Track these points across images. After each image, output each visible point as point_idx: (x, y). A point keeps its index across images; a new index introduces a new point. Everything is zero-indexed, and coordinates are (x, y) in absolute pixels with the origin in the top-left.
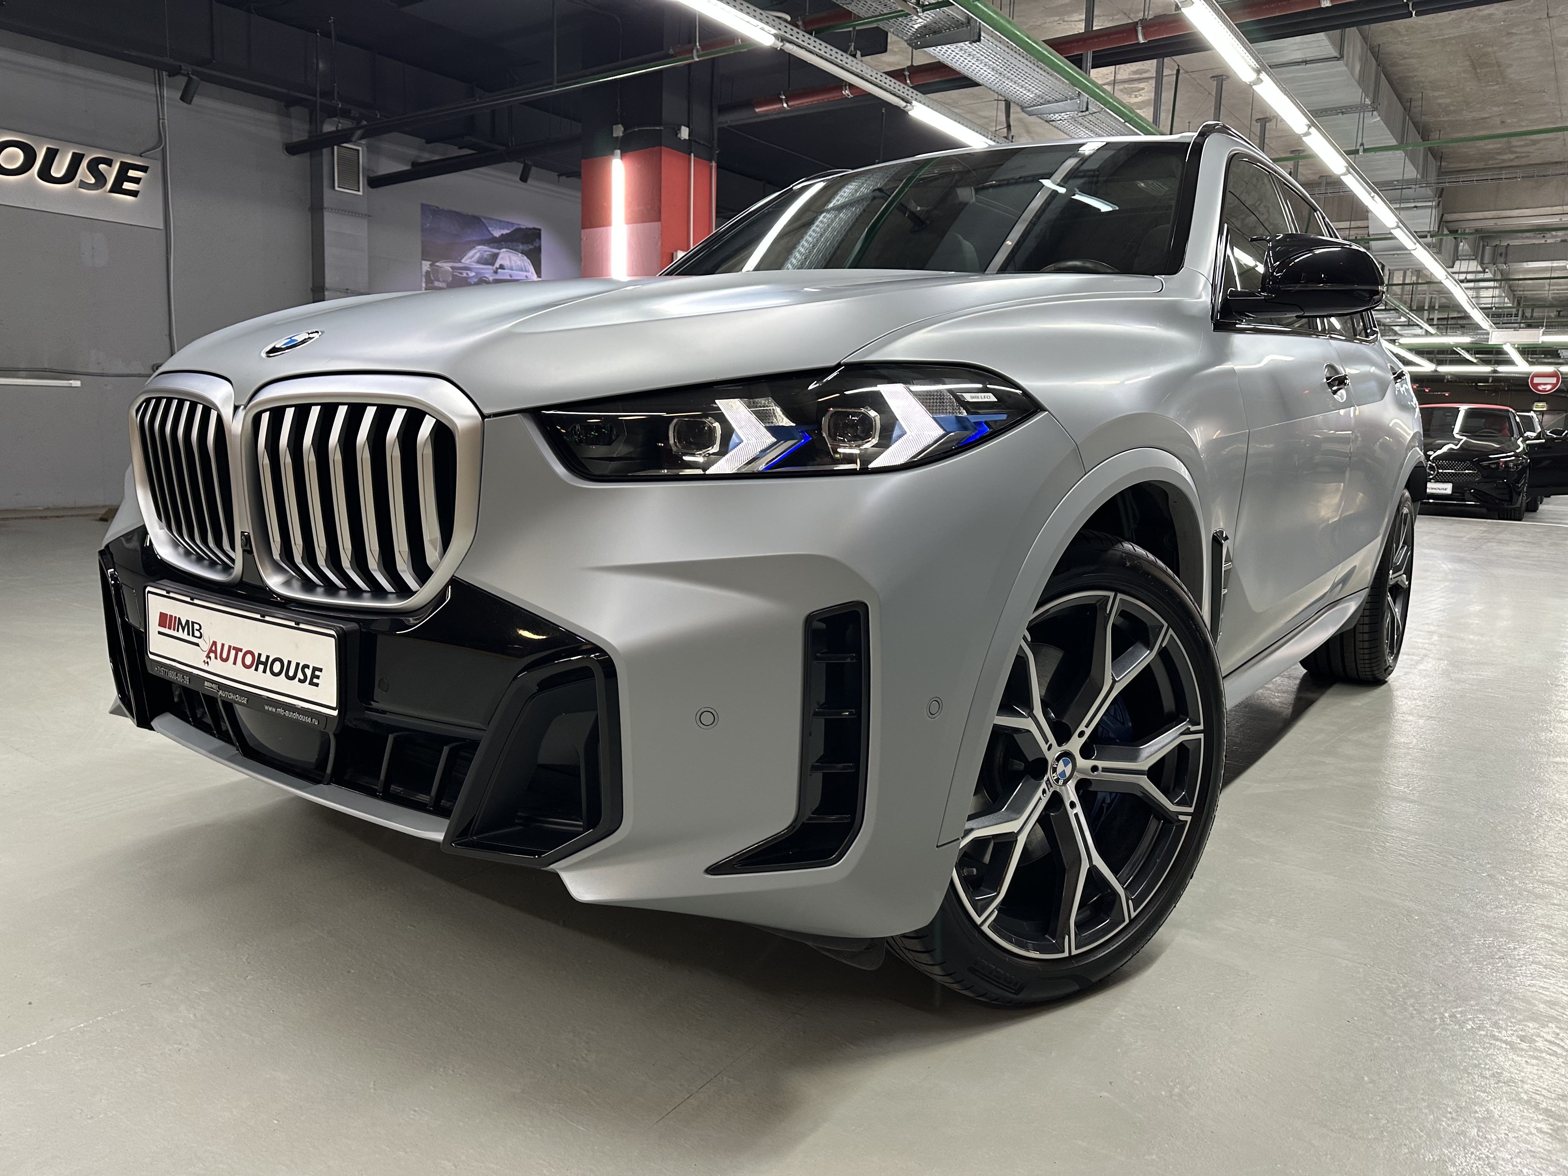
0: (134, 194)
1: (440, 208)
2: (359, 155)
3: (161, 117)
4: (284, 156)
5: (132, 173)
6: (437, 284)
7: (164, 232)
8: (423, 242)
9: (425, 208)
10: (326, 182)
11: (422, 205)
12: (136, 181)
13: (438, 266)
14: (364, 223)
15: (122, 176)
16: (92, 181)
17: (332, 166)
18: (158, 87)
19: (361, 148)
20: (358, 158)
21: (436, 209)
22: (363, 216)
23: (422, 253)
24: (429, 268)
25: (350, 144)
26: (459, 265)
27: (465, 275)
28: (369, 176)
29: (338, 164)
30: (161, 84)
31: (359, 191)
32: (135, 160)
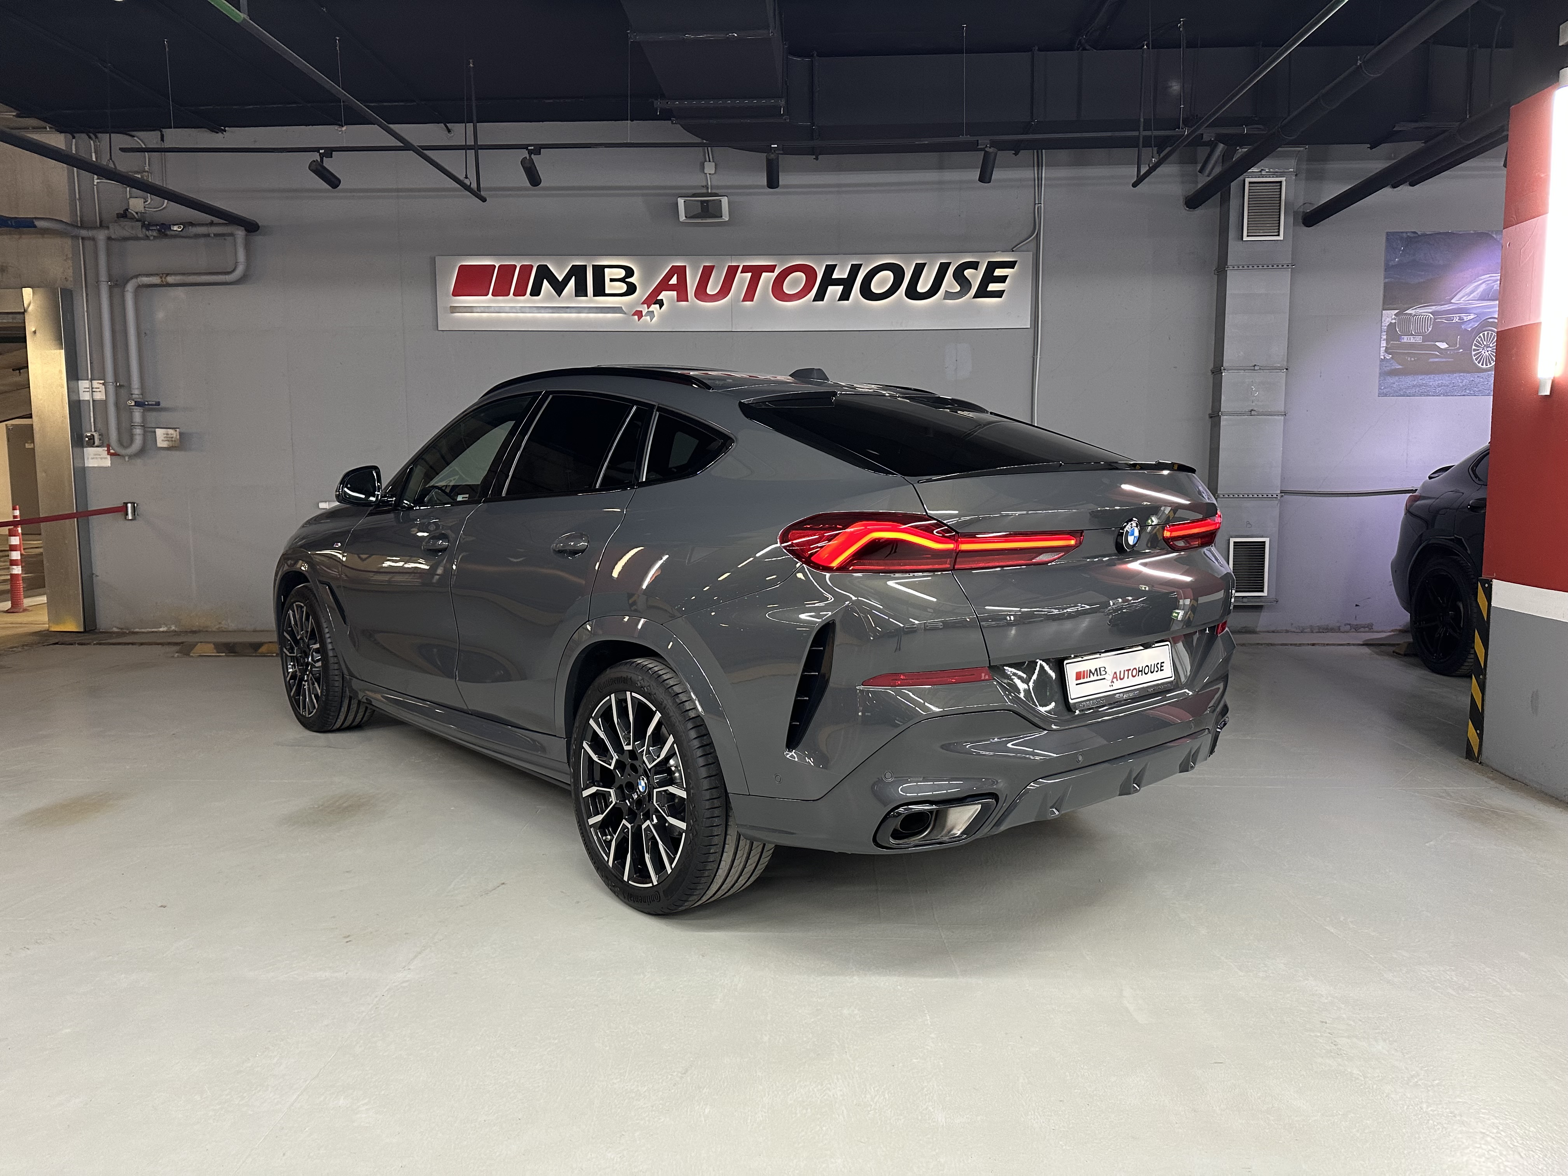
0: (999, 294)
1: (1419, 233)
2: (1281, 189)
3: (1037, 202)
4: (1184, 211)
5: (998, 272)
6: (1405, 339)
7: (1032, 331)
8: (1386, 286)
9: (1392, 238)
10: (1232, 234)
11: (1388, 234)
12: (1003, 279)
13: (1411, 314)
14: (1285, 277)
15: (989, 277)
16: (958, 288)
17: (1241, 211)
18: (1036, 168)
19: (1285, 178)
20: (1281, 192)
21: (1412, 235)
22: (1285, 266)
23: (1384, 300)
24: (1395, 319)
25: (1266, 177)
26: (1446, 307)
27: (1457, 320)
28: (1301, 210)
29: (1249, 207)
30: (1039, 165)
31: (1279, 235)
32: (1004, 257)
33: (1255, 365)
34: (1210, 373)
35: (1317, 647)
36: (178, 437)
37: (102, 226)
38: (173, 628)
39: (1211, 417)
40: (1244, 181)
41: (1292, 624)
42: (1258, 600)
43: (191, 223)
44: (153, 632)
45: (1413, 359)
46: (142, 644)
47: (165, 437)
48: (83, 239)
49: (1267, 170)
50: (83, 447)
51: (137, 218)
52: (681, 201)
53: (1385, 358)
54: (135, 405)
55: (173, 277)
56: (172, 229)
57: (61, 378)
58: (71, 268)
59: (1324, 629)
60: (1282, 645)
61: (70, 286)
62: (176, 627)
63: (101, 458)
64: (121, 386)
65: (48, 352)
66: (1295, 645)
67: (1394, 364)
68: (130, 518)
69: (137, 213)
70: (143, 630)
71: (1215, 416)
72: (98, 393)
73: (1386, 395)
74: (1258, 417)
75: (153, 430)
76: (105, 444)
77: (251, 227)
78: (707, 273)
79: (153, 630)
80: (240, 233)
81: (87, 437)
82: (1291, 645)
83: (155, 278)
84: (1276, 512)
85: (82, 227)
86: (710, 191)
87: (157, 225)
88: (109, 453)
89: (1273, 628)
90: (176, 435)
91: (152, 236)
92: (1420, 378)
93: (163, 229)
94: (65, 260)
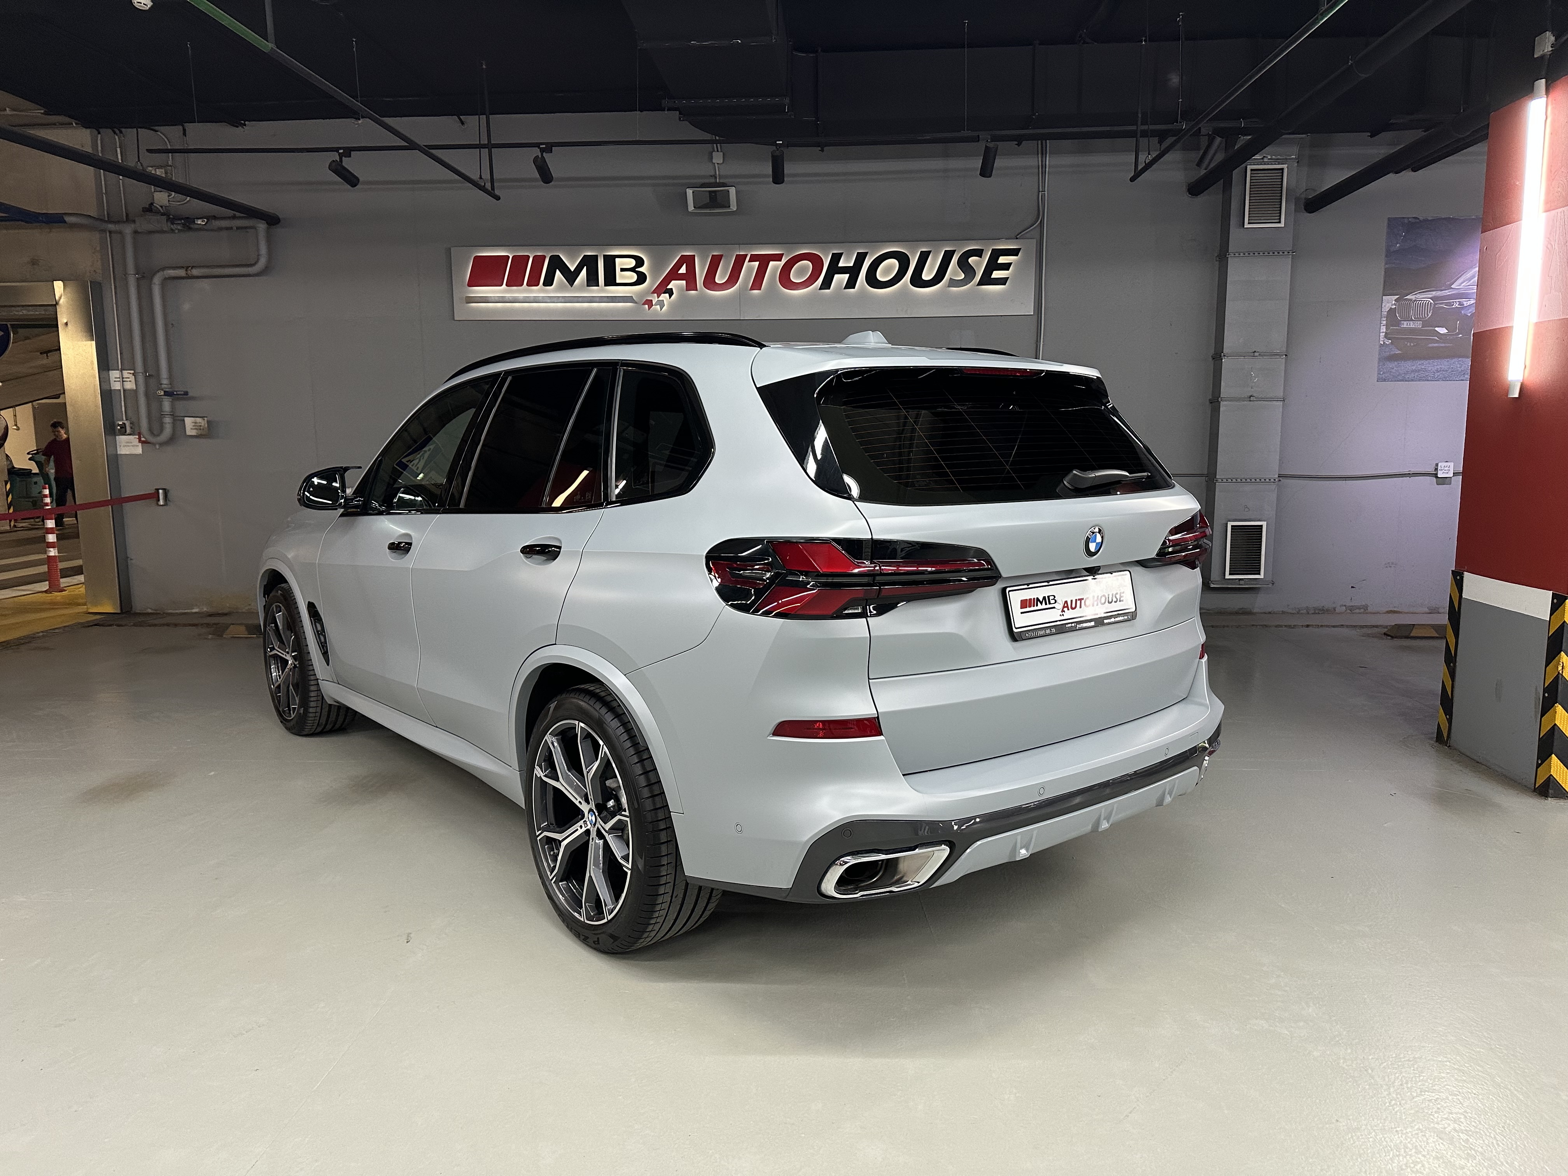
0: (1002, 281)
1: (1421, 218)
2: (1282, 176)
3: (1041, 190)
4: (1187, 197)
5: (1002, 260)
6: (1405, 325)
7: (1035, 317)
8: (1387, 270)
9: (1393, 224)
10: (1233, 221)
11: (1390, 220)
12: (1006, 267)
13: (1411, 300)
14: (1286, 264)
15: (993, 265)
16: (963, 276)
17: (1243, 198)
18: (1040, 155)
19: (1287, 165)
20: (1282, 179)
21: (1413, 221)
22: (1286, 253)
23: (1384, 286)
24: (1395, 304)
25: (1268, 164)
26: (1447, 293)
27: (1457, 306)
28: (1303, 196)
29: (1250, 194)
30: (1043, 154)
31: (1280, 222)
32: (1007, 245)
33: (1255, 352)
34: (1211, 359)
35: (1310, 628)
36: (206, 426)
37: (129, 220)
38: (205, 609)
39: (1211, 403)
40: (1246, 167)
41: (1288, 605)
42: (1255, 582)
43: (215, 216)
44: (185, 613)
45: (1412, 344)
46: (176, 625)
47: (194, 426)
48: (110, 232)
49: (1269, 157)
50: (115, 436)
51: (162, 211)
52: (690, 192)
53: (1384, 343)
54: (165, 395)
55: (199, 270)
56: (196, 222)
57: (93, 368)
58: (99, 262)
59: (1319, 609)
60: (1276, 626)
61: (99, 279)
62: (207, 608)
63: (133, 446)
64: (150, 376)
65: (79, 343)
66: (1290, 627)
67: (1393, 349)
68: (161, 502)
69: (162, 207)
70: (176, 611)
71: (1215, 402)
72: (129, 382)
73: (1385, 380)
74: (1256, 402)
75: (182, 418)
76: (136, 432)
77: (272, 220)
78: (715, 262)
79: (186, 611)
80: (262, 226)
81: (119, 425)
82: (1285, 626)
83: (180, 271)
84: (1273, 496)
85: (110, 221)
86: (718, 180)
87: (180, 219)
88: (140, 441)
89: (1270, 611)
90: (205, 425)
91: (176, 229)
92: (1419, 362)
93: (187, 223)
94: (94, 253)
